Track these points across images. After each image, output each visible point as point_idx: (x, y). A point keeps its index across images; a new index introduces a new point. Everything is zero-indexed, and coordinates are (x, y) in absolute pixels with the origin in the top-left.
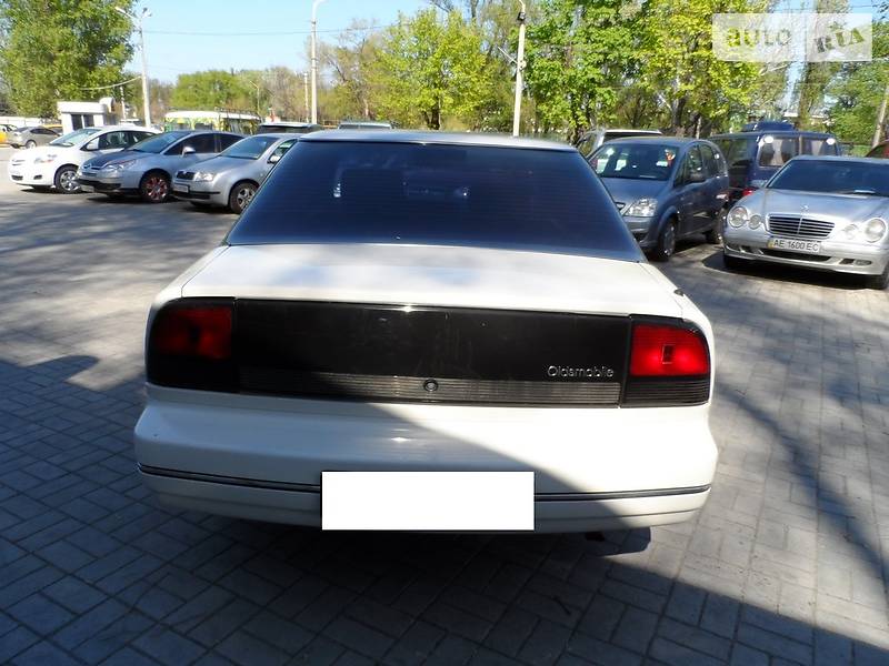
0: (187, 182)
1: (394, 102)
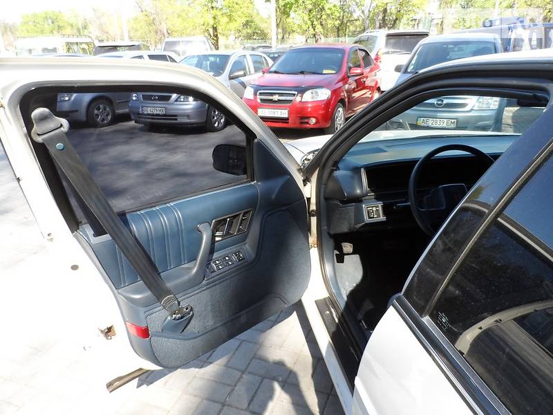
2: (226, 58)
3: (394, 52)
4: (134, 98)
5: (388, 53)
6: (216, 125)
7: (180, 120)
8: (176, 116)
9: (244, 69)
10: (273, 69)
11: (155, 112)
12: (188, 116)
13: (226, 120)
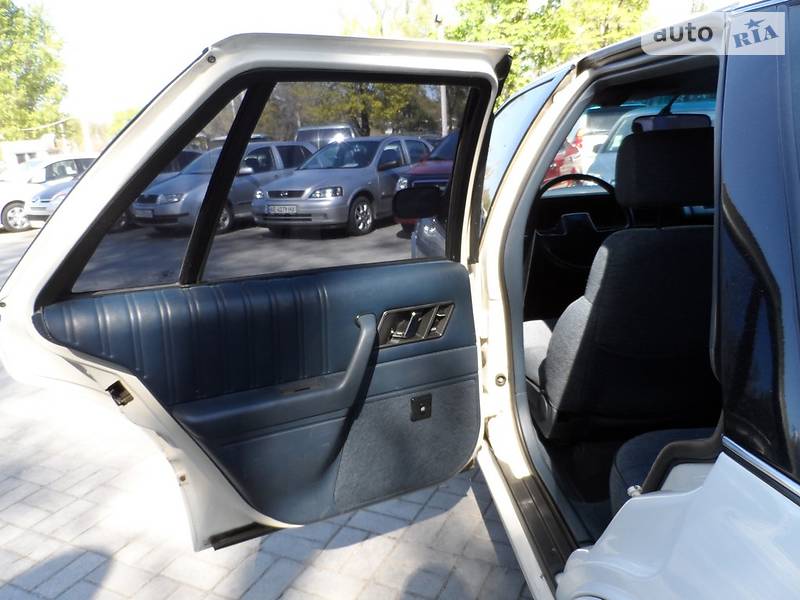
0: (151, 206)
1: (326, 111)
2: (374, 145)
3: (597, 133)
4: (258, 196)
5: (591, 134)
6: (361, 227)
7: (315, 221)
8: (310, 215)
9: (399, 160)
10: (433, 156)
11: (284, 212)
12: (325, 215)
13: (374, 221)
